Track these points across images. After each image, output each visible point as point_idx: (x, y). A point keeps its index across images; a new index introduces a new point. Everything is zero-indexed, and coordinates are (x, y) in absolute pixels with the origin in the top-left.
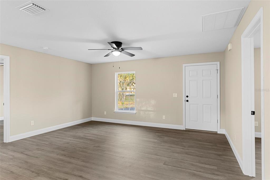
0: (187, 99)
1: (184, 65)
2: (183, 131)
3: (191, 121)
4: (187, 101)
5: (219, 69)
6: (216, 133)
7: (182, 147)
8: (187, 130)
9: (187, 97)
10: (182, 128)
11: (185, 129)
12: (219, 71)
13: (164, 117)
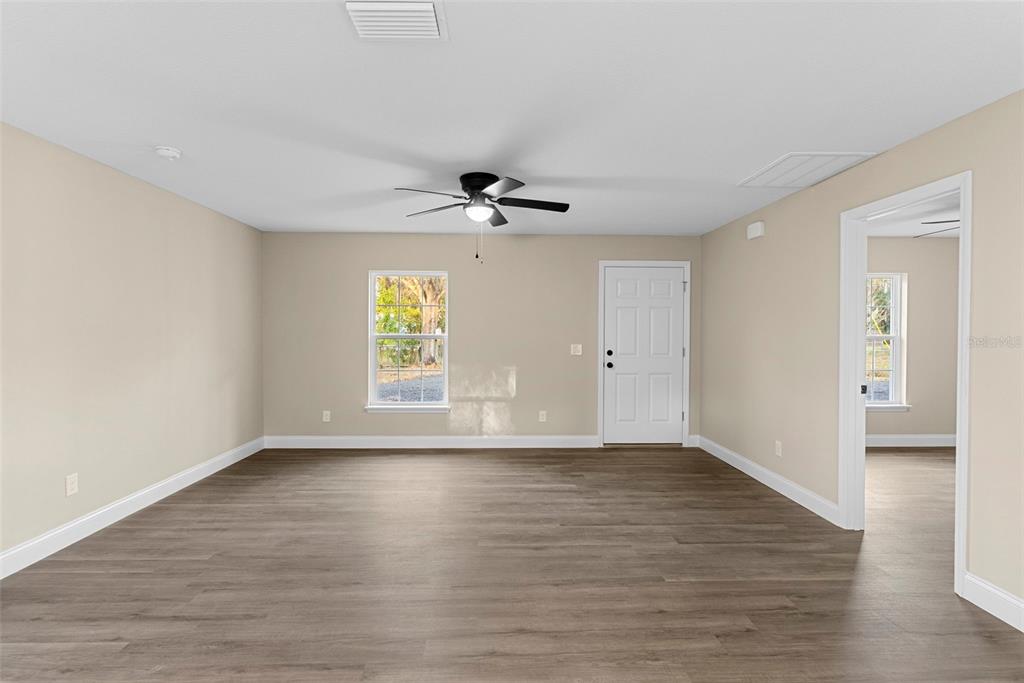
0: (609, 359)
1: (602, 264)
2: (599, 449)
3: (621, 420)
4: (610, 365)
5: (688, 279)
6: (677, 449)
7: (655, 493)
8: (607, 446)
9: (610, 353)
10: (594, 442)
11: (602, 446)
12: (688, 285)
13: (543, 416)
